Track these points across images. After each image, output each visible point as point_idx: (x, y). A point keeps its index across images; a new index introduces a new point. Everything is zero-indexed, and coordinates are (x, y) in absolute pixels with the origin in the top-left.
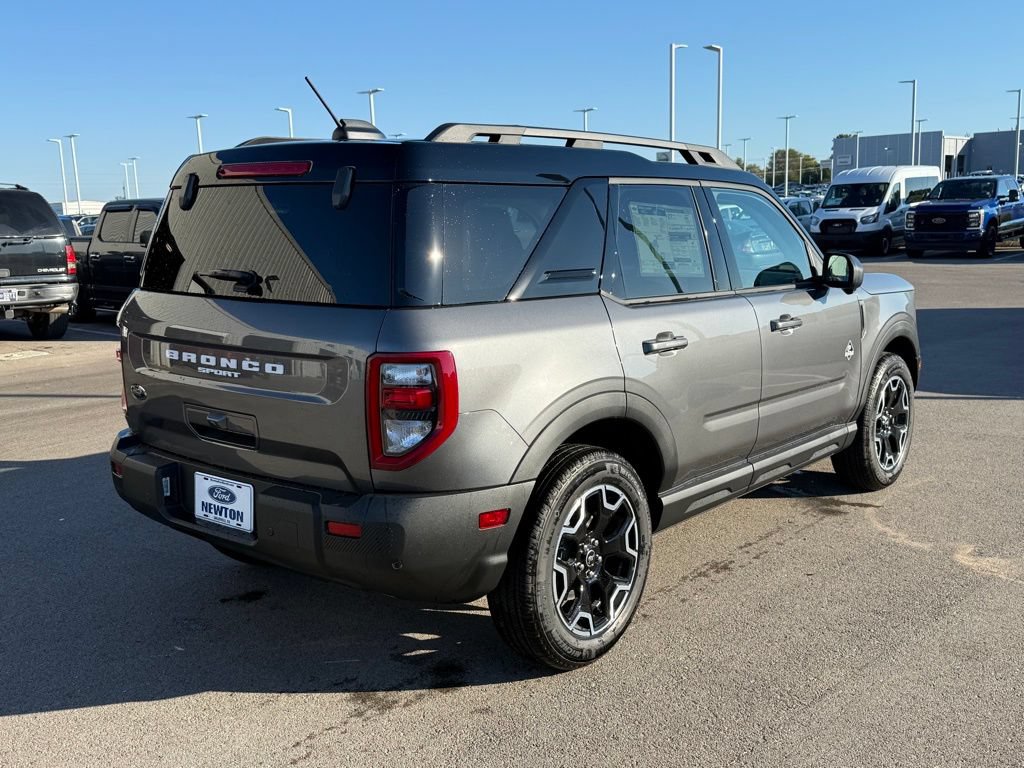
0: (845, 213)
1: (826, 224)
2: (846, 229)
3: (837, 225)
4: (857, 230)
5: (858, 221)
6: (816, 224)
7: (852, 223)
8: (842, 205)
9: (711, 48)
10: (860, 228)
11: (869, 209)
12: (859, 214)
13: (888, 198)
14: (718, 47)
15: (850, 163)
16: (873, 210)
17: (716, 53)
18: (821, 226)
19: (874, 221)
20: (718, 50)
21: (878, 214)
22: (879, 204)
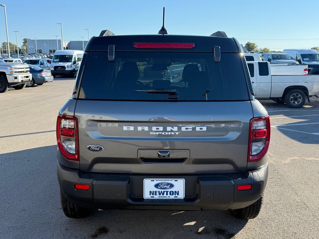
0: (61, 64)
1: (56, 68)
2: (62, 69)
3: (59, 68)
4: (66, 70)
5: (66, 67)
6: (52, 67)
7: (64, 67)
8: (59, 62)
9: (1, 5)
10: (67, 69)
11: (68, 63)
12: (66, 64)
13: (73, 60)
14: (4, 5)
15: (33, 48)
16: (69, 64)
17: (4, 7)
18: (54, 68)
19: (71, 67)
20: (4, 6)
21: (71, 65)
22: (71, 62)
